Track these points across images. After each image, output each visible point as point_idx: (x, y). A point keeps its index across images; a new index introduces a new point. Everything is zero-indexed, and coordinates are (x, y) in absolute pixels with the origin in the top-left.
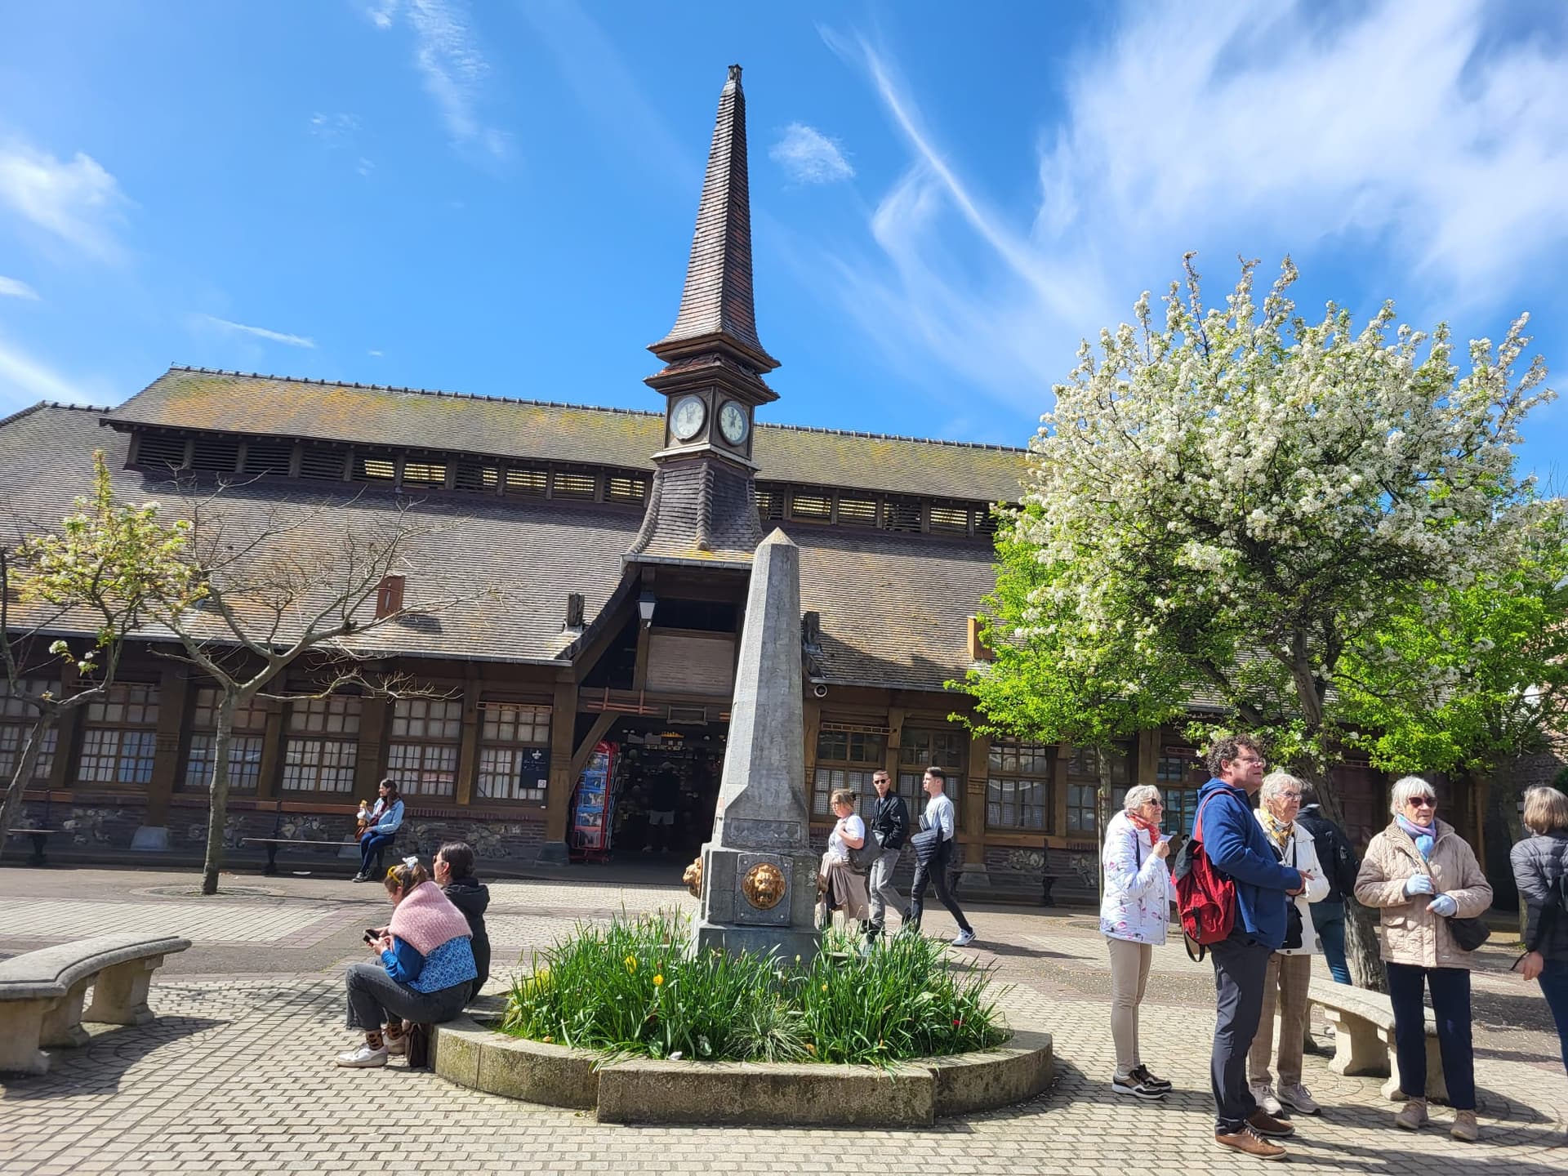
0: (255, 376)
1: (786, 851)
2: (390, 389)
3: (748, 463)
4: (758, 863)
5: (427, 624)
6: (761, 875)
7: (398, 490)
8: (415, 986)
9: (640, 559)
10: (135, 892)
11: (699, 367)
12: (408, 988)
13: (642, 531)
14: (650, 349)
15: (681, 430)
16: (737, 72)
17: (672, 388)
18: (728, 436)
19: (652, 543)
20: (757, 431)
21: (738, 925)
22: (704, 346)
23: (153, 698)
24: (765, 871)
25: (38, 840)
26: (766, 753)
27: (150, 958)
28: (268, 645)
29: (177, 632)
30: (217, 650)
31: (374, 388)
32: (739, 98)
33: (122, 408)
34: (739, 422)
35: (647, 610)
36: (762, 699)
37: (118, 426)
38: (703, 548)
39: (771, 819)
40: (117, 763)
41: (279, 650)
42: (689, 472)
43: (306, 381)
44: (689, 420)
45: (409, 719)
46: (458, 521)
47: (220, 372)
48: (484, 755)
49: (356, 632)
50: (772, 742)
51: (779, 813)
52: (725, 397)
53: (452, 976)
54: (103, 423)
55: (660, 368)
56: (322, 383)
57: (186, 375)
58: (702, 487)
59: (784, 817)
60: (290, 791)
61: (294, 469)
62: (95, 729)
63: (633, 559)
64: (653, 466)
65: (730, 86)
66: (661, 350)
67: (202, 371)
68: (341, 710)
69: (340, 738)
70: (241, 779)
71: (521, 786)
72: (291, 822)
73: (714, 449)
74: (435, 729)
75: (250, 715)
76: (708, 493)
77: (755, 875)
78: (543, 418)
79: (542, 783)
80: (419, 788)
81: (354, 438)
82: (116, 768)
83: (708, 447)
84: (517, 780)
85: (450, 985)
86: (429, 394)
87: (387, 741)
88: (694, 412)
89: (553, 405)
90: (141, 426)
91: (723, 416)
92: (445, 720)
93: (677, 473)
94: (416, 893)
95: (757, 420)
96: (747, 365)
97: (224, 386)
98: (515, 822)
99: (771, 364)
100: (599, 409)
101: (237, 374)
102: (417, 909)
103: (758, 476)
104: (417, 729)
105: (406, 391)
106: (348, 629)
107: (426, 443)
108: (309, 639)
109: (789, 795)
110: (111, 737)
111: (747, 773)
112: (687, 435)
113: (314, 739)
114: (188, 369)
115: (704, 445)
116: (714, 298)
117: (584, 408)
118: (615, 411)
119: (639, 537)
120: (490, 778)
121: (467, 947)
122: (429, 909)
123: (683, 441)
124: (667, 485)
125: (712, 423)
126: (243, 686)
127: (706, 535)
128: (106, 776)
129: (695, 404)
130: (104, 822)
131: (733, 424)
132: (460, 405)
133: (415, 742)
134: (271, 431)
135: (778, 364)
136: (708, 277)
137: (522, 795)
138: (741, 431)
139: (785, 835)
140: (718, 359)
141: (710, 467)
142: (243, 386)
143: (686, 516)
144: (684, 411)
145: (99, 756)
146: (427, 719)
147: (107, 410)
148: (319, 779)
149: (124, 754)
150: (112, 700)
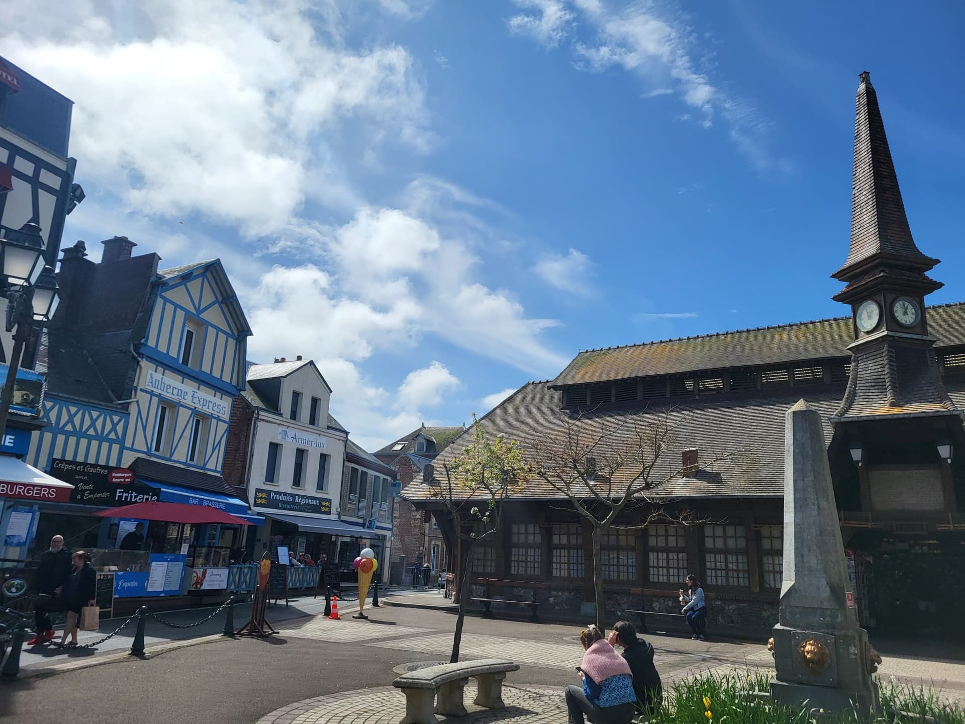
0: (618, 347)
1: (830, 631)
2: (689, 338)
3: (925, 338)
4: (806, 638)
5: (714, 478)
6: (808, 648)
7: (697, 397)
8: (596, 702)
9: (842, 420)
10: (565, 638)
11: (868, 280)
12: (593, 703)
13: (844, 400)
14: (833, 276)
15: (865, 325)
16: (866, 77)
17: (854, 298)
18: (903, 322)
19: (853, 407)
20: (928, 313)
21: (798, 683)
22: (870, 264)
23: (580, 531)
24: (811, 645)
25: (534, 608)
26: (806, 559)
27: (499, 673)
28: (608, 498)
29: (568, 495)
30: (586, 502)
31: (680, 340)
32: (871, 94)
33: (557, 379)
34: (911, 310)
35: (856, 454)
36: (798, 521)
37: (556, 388)
38: (893, 405)
39: (816, 606)
40: (569, 566)
41: (616, 500)
42: (876, 353)
43: (644, 344)
44: (870, 317)
45: (714, 537)
46: (732, 410)
47: (602, 349)
48: (765, 560)
49: (652, 488)
50: (809, 550)
51: (821, 603)
52: (894, 296)
53: (616, 698)
54: (549, 388)
55: (842, 287)
56: (652, 343)
57: (586, 355)
58: (886, 362)
59: (826, 605)
60: (654, 583)
61: (640, 395)
62: (557, 548)
63: (837, 420)
64: (850, 353)
65: (862, 87)
66: (839, 276)
67: (593, 351)
68: (674, 533)
69: (677, 550)
70: (628, 576)
72: (657, 601)
73: (891, 333)
74: (731, 543)
75: (627, 538)
76: (891, 365)
77: (804, 647)
78: (784, 336)
80: (727, 581)
81: (668, 371)
82: (569, 569)
83: (885, 333)
85: (615, 704)
86: (711, 336)
87: (702, 552)
88: (872, 311)
89: (790, 325)
90: (565, 386)
91: (895, 309)
92: (736, 537)
93: (868, 356)
94: (594, 646)
95: (927, 304)
96: (910, 269)
97: (603, 356)
99: (931, 263)
100: (823, 321)
101: (610, 348)
102: (594, 656)
103: (936, 345)
104: (720, 544)
105: (698, 337)
106: (648, 486)
107: (708, 366)
108: (629, 493)
109: (828, 589)
110: (564, 552)
111: (794, 573)
112: (870, 328)
113: (662, 551)
114: (587, 352)
115: (883, 332)
116: (873, 230)
117: (812, 323)
118: (835, 320)
119: (842, 404)
120: (772, 575)
121: (629, 682)
122: (600, 657)
123: (868, 333)
124: (861, 365)
125: (887, 317)
126: (602, 523)
127: (894, 395)
128: (564, 574)
129: (872, 306)
130: (566, 599)
131: (905, 313)
132: (730, 339)
134: (624, 376)
135: (938, 261)
136: (867, 217)
138: (914, 317)
139: (828, 619)
140: (881, 272)
141: (890, 347)
142: (613, 354)
143: (878, 385)
144: (865, 312)
145: (560, 563)
146: (725, 537)
147: (547, 382)
148: (668, 575)
149: (571, 561)
150: (562, 532)
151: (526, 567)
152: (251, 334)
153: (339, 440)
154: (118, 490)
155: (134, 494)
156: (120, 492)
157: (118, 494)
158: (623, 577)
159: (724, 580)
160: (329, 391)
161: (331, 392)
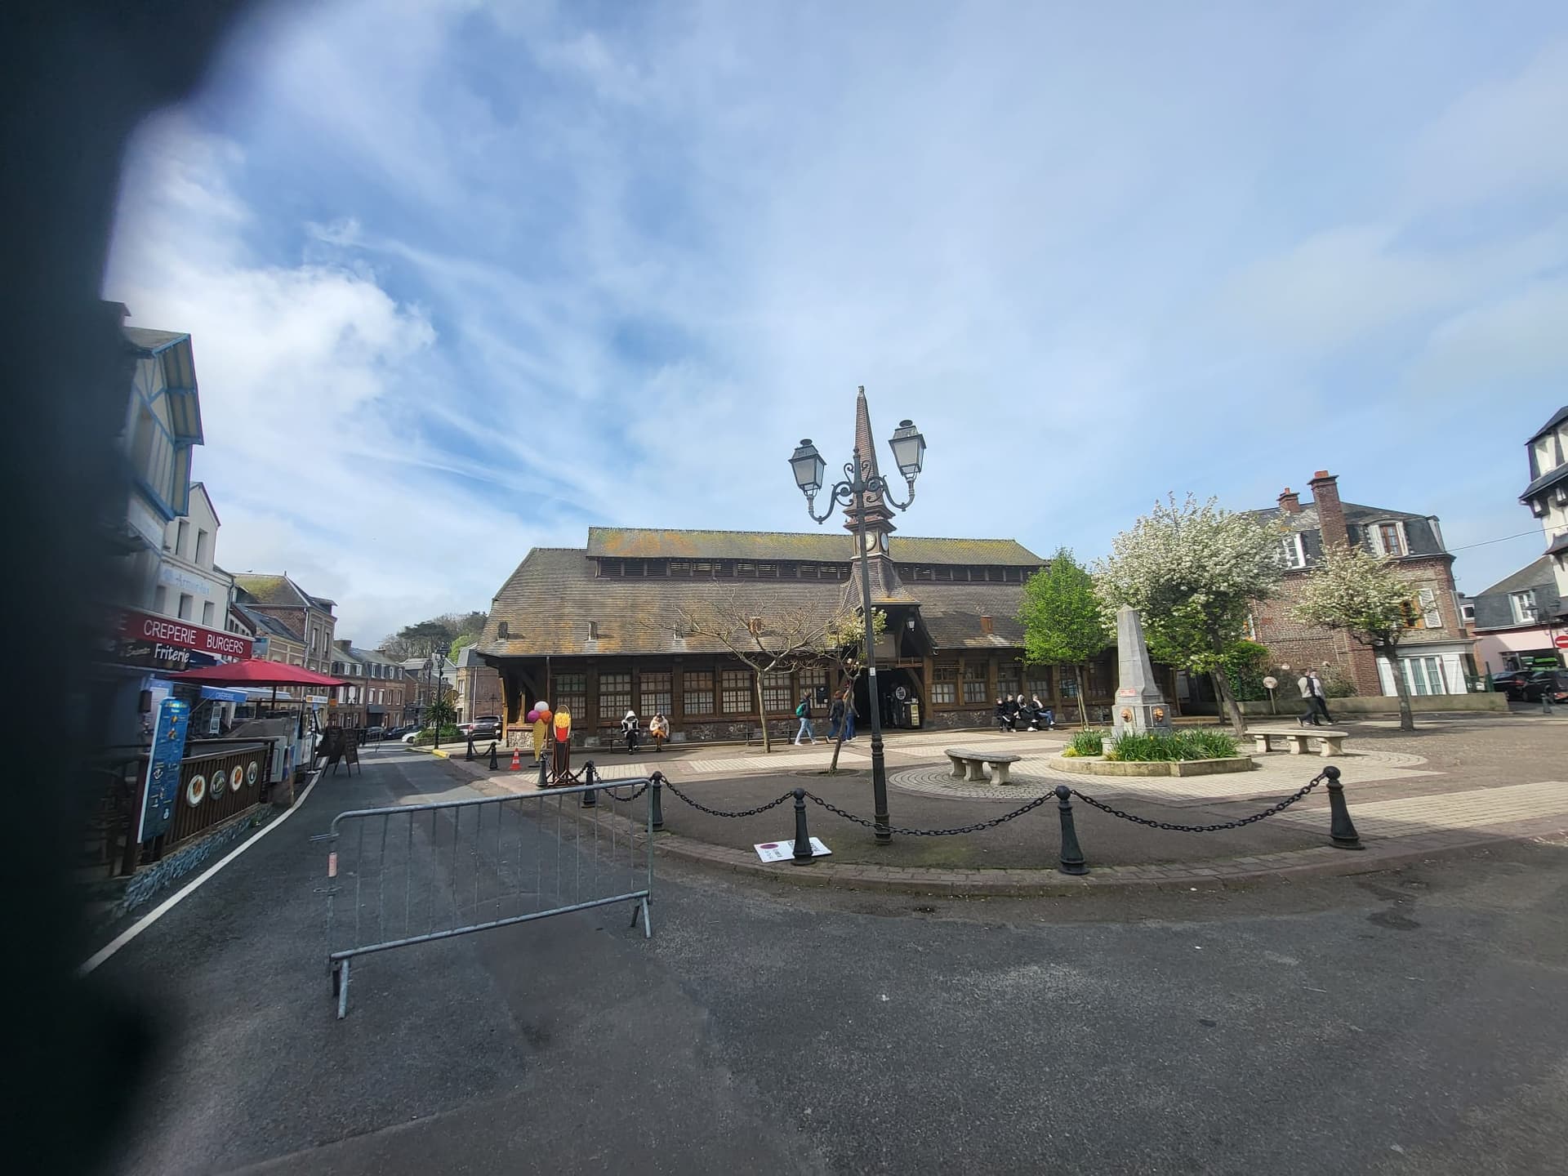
11: (871, 520)
18: (884, 548)
22: (873, 510)
23: (666, 679)
37: (593, 558)
38: (888, 597)
42: (872, 564)
44: (868, 542)
52: (881, 532)
58: (880, 571)
60: (726, 713)
62: (645, 694)
68: (741, 677)
70: (706, 710)
71: (818, 703)
75: (706, 682)
76: (882, 573)
79: (826, 701)
83: (880, 553)
84: (815, 700)
88: (870, 539)
91: (881, 539)
98: (819, 717)
110: (652, 697)
112: (868, 548)
115: (878, 553)
127: (887, 591)
129: (870, 535)
133: (773, 688)
137: (819, 707)
140: (879, 516)
141: (881, 562)
143: (875, 583)
145: (649, 705)
148: (737, 707)
149: (658, 703)
150: (650, 680)
151: (615, 711)
152: (202, 443)
153: (224, 585)
154: (158, 645)
155: (171, 650)
156: (159, 647)
157: (157, 650)
158: (703, 711)
159: (775, 706)
160: (217, 524)
161: (219, 525)
